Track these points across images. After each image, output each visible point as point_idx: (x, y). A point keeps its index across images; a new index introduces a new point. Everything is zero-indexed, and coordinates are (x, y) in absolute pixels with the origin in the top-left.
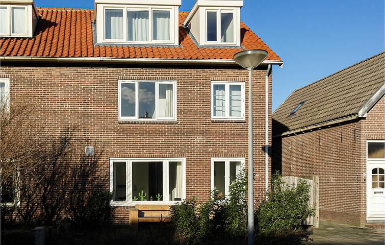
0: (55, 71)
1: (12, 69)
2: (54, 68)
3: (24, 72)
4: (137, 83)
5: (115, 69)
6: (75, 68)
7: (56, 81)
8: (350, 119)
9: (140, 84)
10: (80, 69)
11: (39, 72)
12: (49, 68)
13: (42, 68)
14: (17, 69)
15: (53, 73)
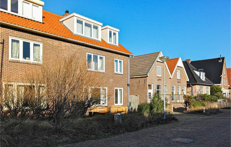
0: (63, 43)
1: (44, 38)
2: (63, 42)
3: (50, 41)
4: (92, 55)
5: (86, 47)
6: (71, 44)
7: (63, 48)
8: (144, 76)
9: (93, 55)
10: (73, 45)
11: (56, 43)
12: (61, 42)
13: (57, 41)
14: (47, 39)
15: (62, 44)
